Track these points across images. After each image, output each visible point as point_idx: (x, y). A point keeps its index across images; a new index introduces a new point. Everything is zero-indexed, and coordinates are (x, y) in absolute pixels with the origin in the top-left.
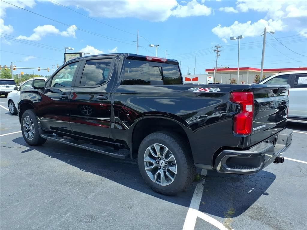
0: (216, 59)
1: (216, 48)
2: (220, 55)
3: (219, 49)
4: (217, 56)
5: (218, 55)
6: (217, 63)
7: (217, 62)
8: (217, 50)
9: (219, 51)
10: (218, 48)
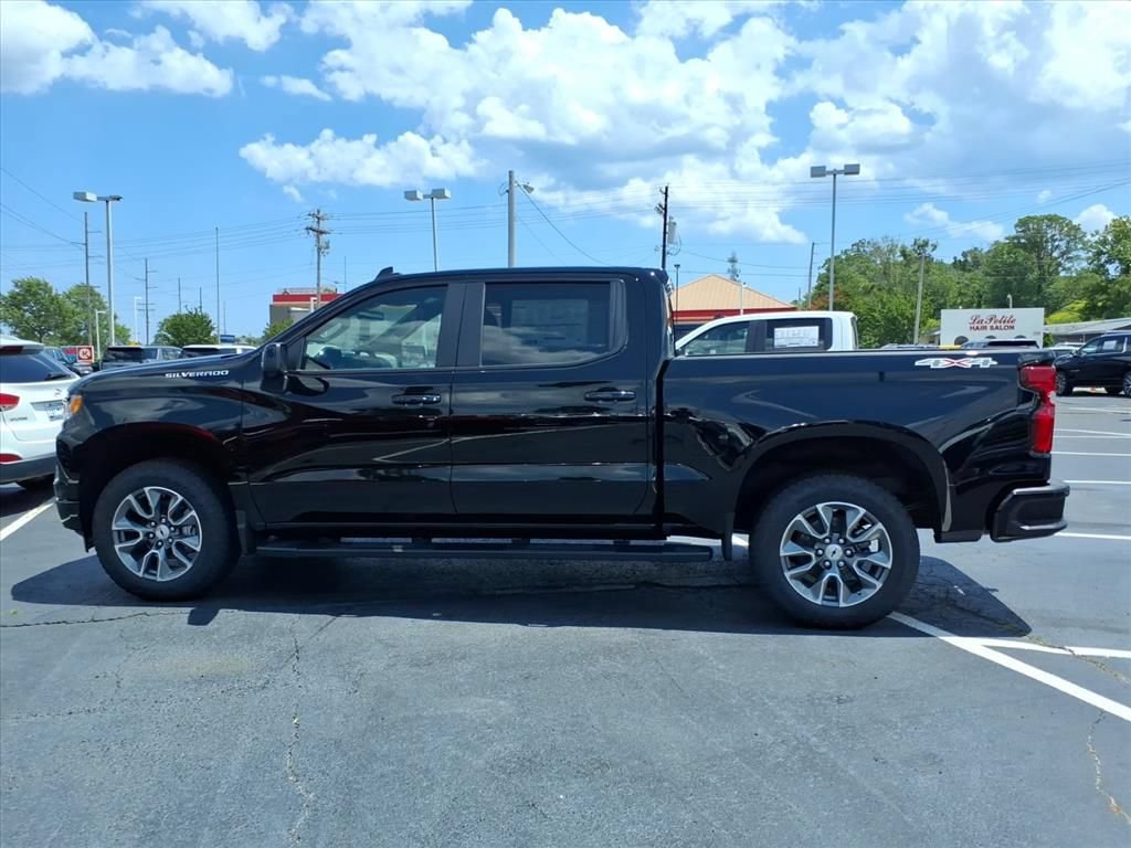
0: (316, 261)
1: (312, 222)
2: (328, 247)
3: (324, 226)
4: (319, 249)
5: (322, 244)
6: (319, 273)
7: (321, 271)
8: (315, 226)
9: (322, 233)
10: (318, 222)
